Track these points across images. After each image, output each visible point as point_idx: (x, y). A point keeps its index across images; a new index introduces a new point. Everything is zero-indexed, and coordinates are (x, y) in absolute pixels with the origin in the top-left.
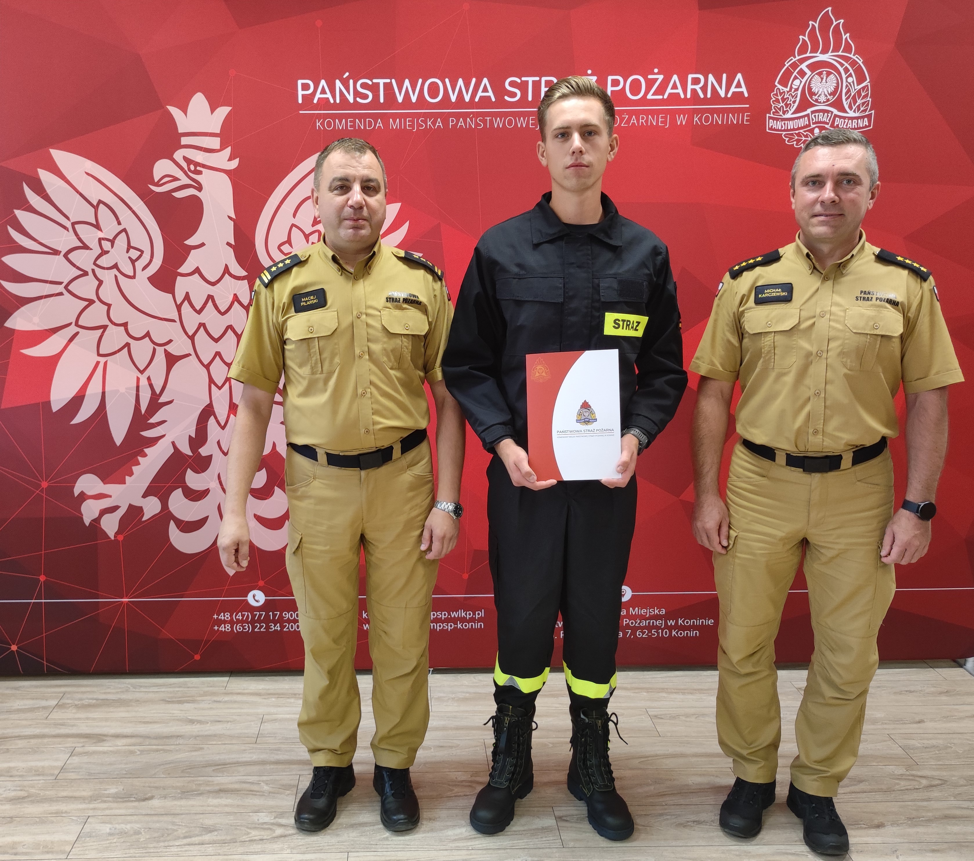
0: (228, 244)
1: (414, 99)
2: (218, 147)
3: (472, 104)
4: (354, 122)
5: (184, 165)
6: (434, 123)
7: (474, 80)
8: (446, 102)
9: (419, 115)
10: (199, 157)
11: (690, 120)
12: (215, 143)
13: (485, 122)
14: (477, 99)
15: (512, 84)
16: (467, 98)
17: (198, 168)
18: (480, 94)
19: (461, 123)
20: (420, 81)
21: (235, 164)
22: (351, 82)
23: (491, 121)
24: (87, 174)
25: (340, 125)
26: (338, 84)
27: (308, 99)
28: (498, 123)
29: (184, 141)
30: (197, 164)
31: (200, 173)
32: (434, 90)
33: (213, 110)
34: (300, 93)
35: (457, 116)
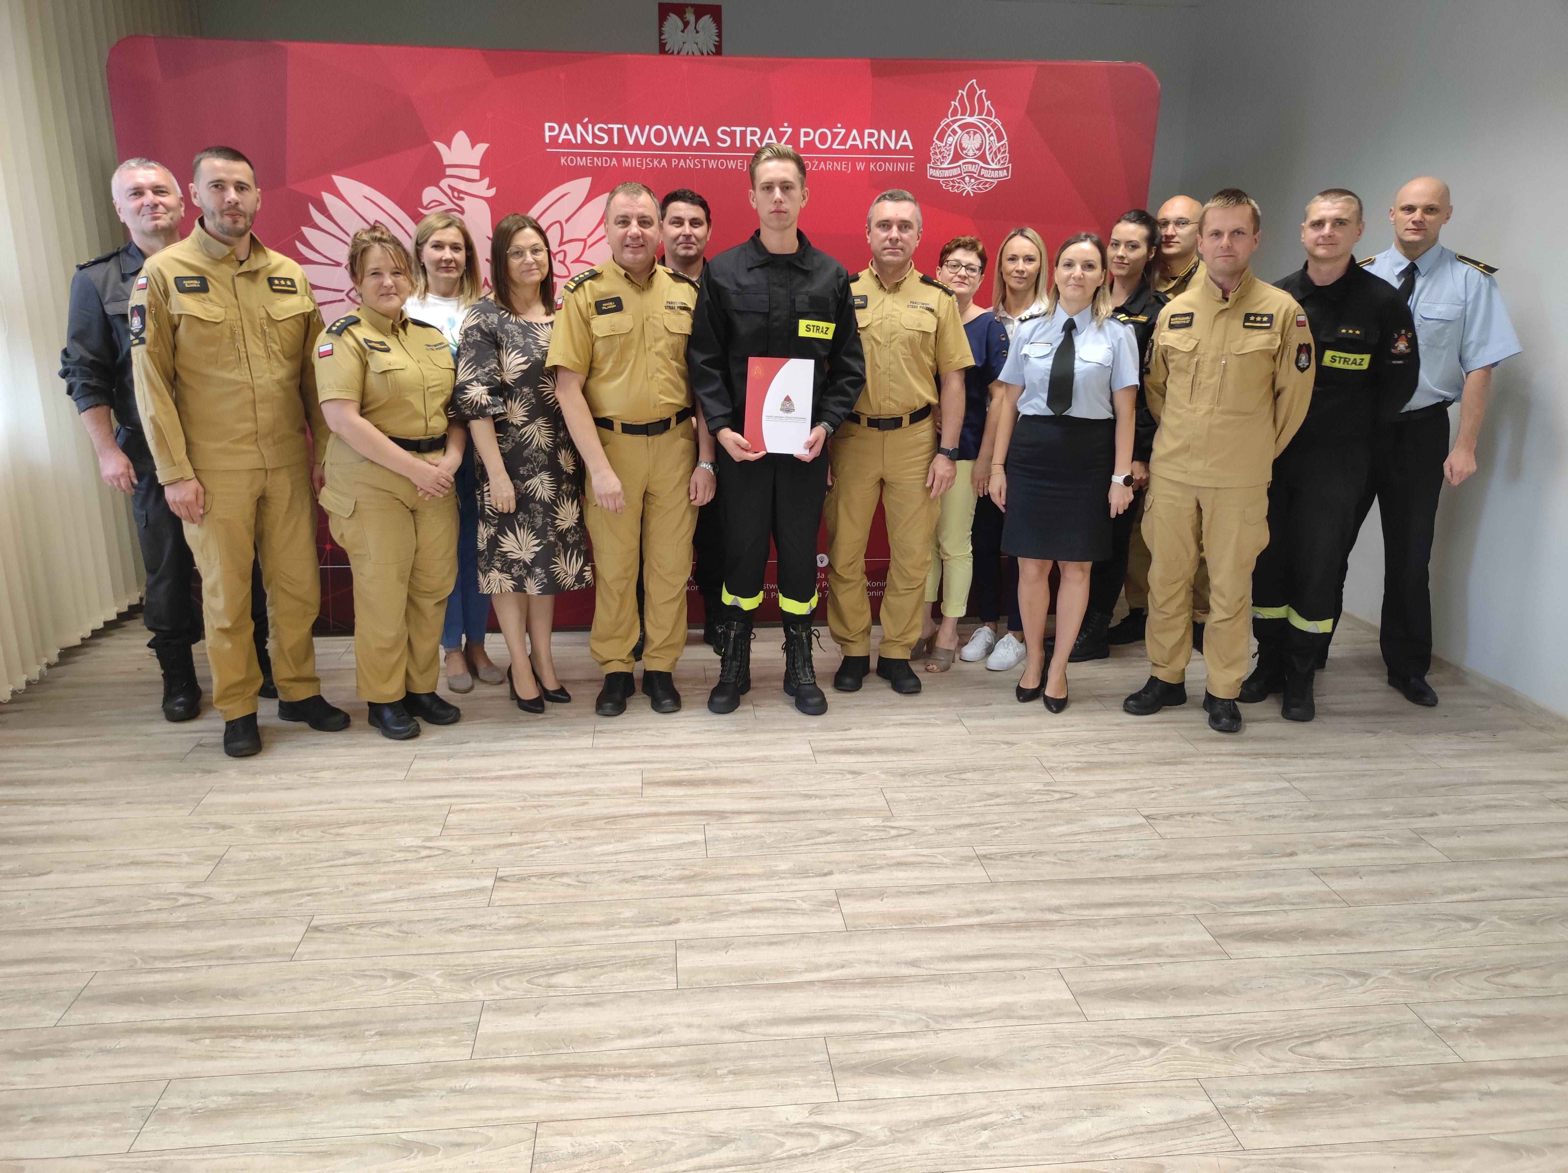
0: (487, 260)
2: (477, 177)
3: (690, 148)
4: (593, 160)
7: (692, 128)
10: (462, 185)
11: (867, 167)
12: (475, 174)
14: (695, 144)
15: (723, 132)
16: (687, 143)
17: (461, 195)
19: (682, 163)
20: (647, 127)
21: (492, 192)
22: (590, 126)
23: (706, 162)
24: (365, 197)
25: (582, 162)
26: (579, 127)
27: (554, 139)
28: (712, 164)
29: (449, 171)
30: (460, 192)
31: (462, 199)
32: (659, 135)
33: (473, 147)
34: (547, 134)
35: (679, 157)
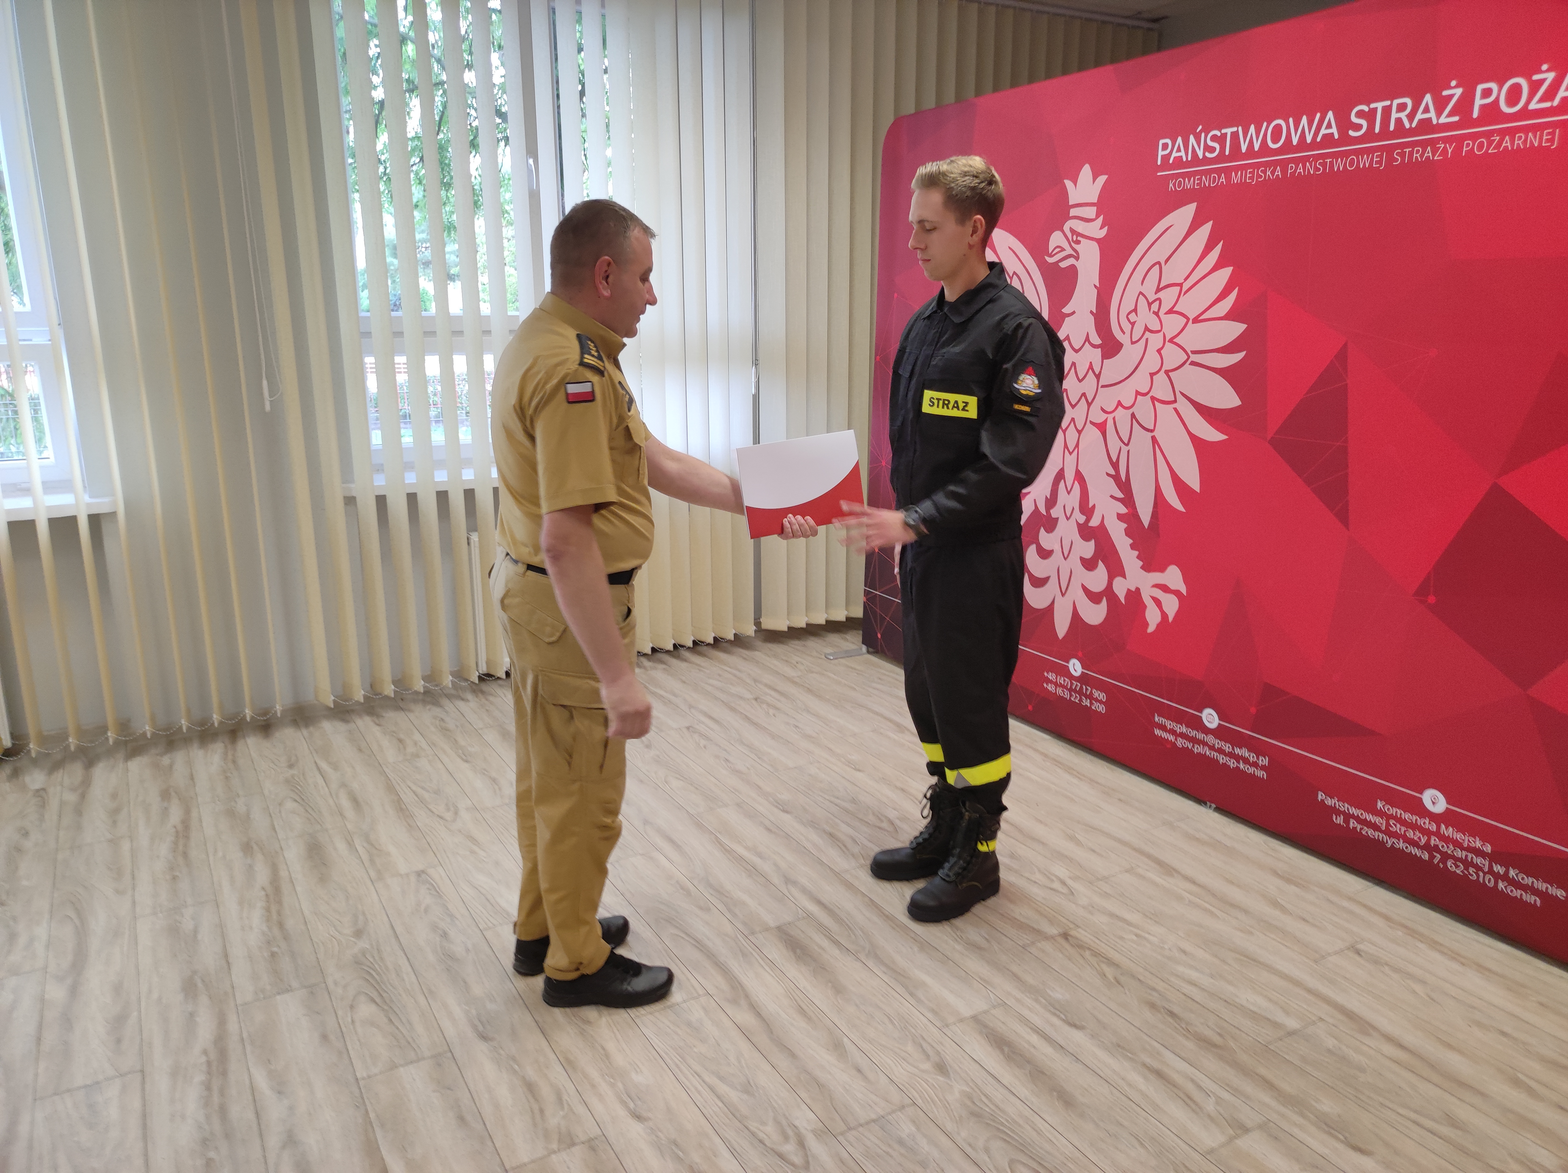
0: (1091, 312)
1: (1257, 147)
2: (1094, 217)
3: (1314, 145)
4: (1200, 179)
5: (1069, 235)
6: (1273, 173)
7: (1318, 115)
8: (1288, 147)
9: (1258, 165)
10: (1080, 226)
12: (1091, 212)
13: (1324, 165)
14: (1319, 139)
15: (1360, 114)
16: (1309, 139)
17: (1079, 238)
18: (1323, 131)
19: (1300, 169)
20: (1265, 124)
21: (1103, 233)
22: (1203, 135)
23: (1331, 163)
24: (1010, 248)
25: (1189, 184)
26: (1192, 139)
27: (1166, 158)
28: (1339, 165)
29: (1073, 212)
30: (1079, 234)
31: (1078, 242)
32: (1277, 133)
33: (1094, 179)
34: (1161, 153)
35: (1296, 161)
